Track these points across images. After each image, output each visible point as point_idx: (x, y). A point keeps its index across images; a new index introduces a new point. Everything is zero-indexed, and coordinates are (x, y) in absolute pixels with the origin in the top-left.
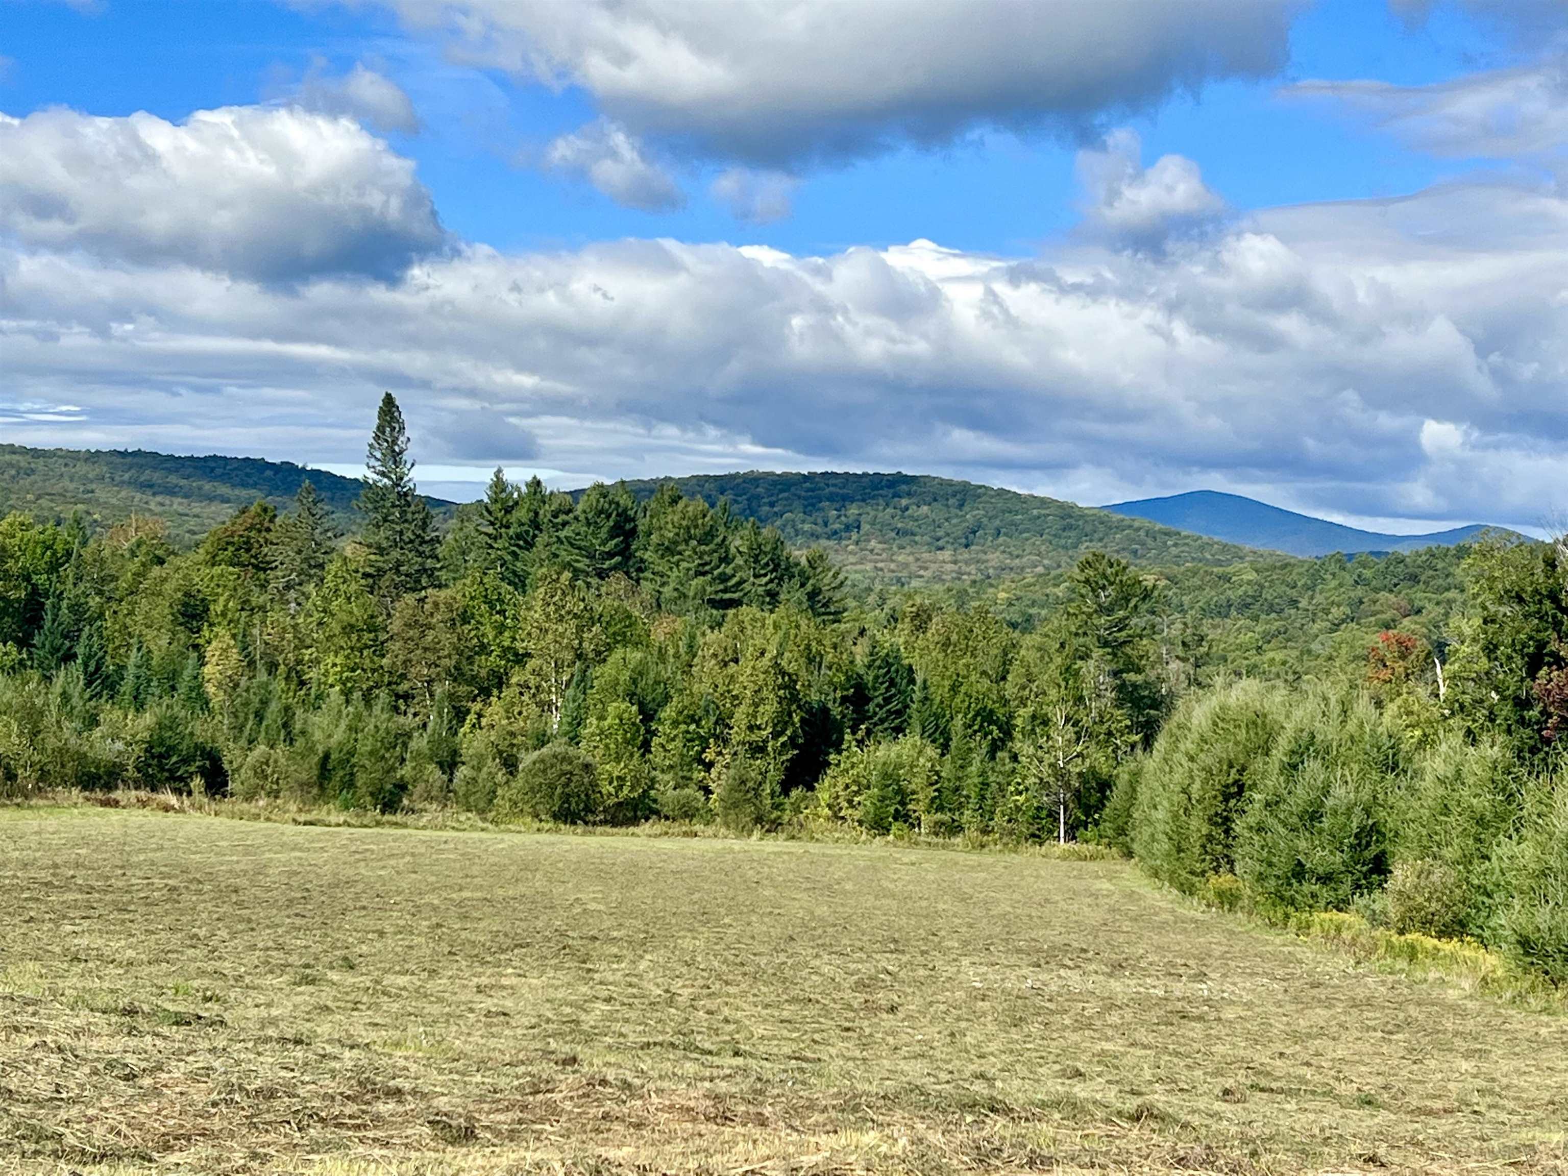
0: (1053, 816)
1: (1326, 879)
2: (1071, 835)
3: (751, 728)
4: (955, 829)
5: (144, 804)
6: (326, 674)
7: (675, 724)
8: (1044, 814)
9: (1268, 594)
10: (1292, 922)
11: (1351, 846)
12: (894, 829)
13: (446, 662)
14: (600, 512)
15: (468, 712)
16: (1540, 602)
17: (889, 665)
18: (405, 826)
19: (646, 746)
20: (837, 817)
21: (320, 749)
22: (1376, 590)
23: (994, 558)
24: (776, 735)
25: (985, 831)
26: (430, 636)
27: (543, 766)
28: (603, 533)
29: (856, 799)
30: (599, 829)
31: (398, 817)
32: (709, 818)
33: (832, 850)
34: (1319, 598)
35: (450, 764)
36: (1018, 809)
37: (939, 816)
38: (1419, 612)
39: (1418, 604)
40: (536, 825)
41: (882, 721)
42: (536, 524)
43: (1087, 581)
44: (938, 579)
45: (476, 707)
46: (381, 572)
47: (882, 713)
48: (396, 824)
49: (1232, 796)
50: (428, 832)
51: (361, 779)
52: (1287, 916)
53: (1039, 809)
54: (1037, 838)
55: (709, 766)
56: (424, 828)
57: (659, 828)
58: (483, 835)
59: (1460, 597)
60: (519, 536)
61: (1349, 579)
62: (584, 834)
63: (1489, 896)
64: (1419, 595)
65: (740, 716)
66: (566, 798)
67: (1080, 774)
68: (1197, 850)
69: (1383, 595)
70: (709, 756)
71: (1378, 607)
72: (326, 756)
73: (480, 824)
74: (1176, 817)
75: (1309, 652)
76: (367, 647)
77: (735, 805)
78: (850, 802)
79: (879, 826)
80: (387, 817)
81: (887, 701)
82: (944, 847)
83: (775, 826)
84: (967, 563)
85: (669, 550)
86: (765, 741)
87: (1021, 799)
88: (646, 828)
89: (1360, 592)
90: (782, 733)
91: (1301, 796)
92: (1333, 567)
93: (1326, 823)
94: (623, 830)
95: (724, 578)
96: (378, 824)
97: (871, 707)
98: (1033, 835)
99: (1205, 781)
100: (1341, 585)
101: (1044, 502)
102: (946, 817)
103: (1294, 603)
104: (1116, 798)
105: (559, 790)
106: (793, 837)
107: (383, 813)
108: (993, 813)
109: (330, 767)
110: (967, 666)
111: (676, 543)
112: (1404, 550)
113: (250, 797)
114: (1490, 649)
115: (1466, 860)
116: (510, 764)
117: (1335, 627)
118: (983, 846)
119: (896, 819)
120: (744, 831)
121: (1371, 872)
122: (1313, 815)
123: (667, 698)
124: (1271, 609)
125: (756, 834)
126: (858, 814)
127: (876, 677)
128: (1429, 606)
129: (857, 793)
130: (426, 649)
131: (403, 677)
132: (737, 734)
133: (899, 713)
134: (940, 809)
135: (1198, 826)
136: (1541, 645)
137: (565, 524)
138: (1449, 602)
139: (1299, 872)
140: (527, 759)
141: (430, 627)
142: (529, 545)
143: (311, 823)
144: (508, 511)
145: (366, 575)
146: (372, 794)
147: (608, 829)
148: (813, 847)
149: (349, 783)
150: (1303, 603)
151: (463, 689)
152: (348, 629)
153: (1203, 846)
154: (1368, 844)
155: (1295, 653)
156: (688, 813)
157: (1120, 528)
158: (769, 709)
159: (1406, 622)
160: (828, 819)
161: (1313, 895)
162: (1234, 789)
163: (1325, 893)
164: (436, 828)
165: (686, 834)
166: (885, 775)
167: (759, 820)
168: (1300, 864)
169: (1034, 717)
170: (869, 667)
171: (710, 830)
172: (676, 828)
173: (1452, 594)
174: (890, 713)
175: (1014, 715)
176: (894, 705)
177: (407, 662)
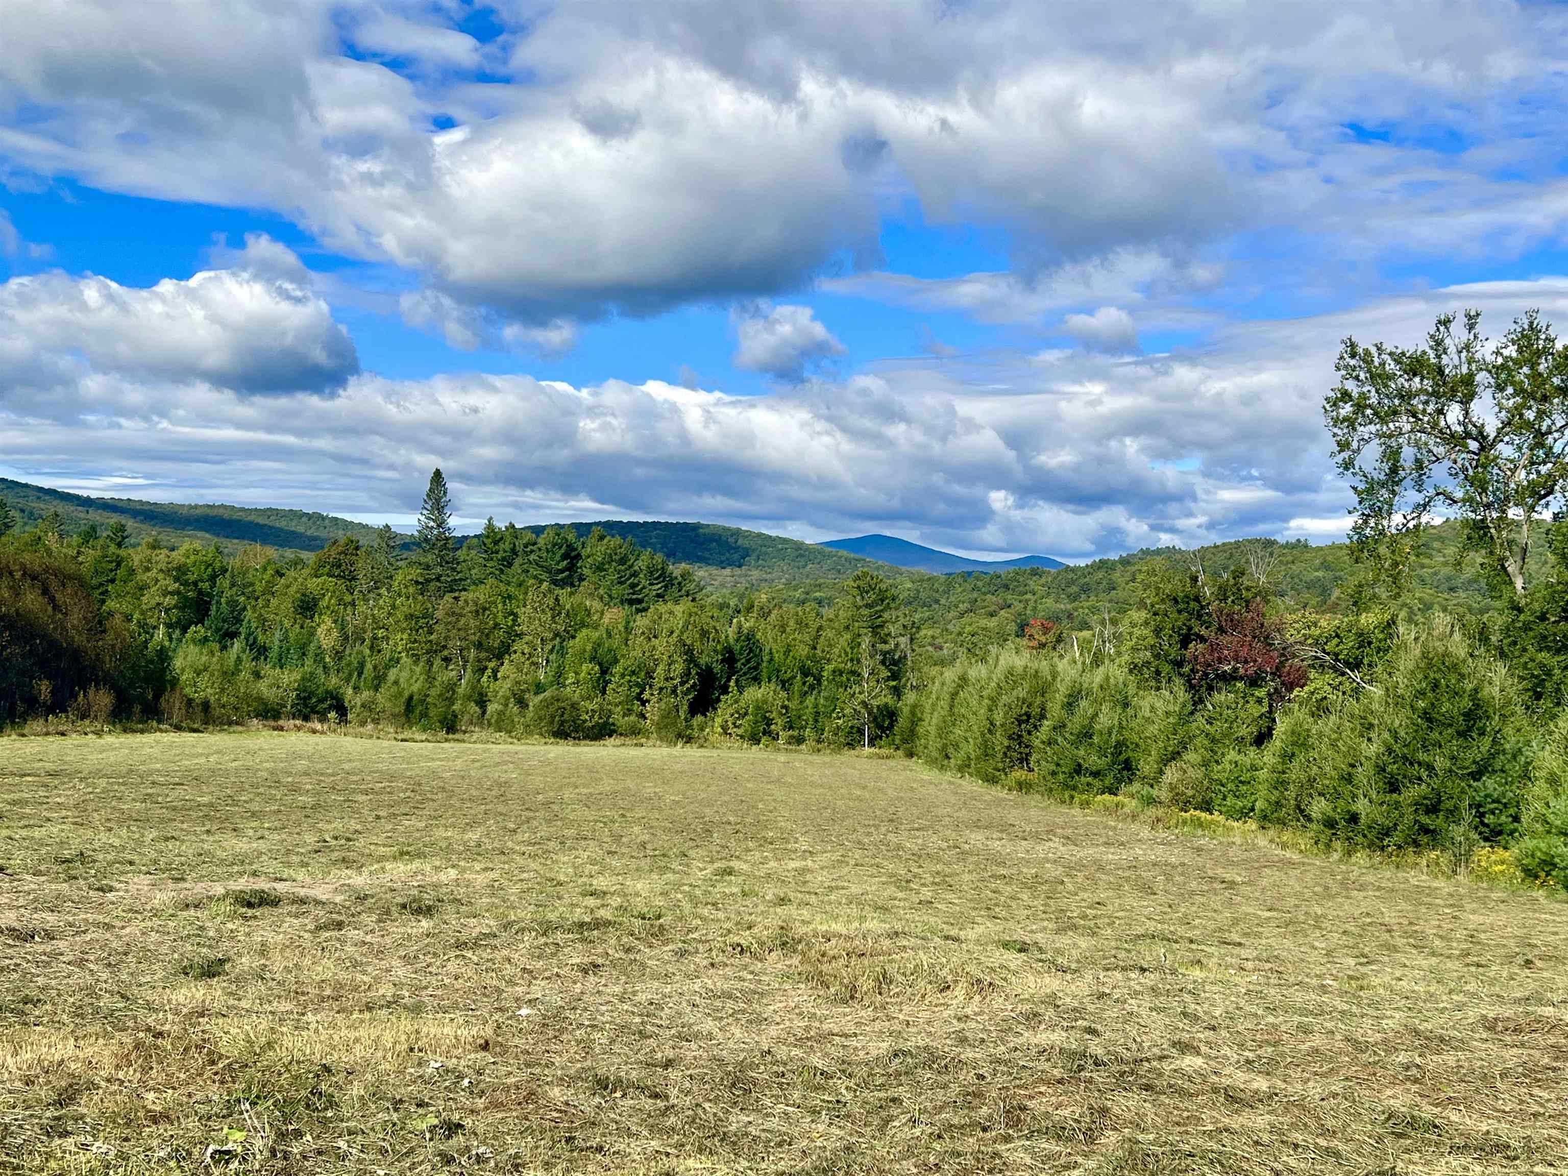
0: (861, 732)
1: (1096, 774)
2: (872, 743)
3: (667, 679)
4: (800, 740)
5: (299, 729)
6: (396, 645)
7: (623, 676)
8: (855, 730)
9: (922, 595)
10: (1076, 800)
11: (1112, 754)
12: (763, 741)
13: (472, 638)
14: (554, 545)
15: (486, 668)
17: (749, 640)
18: (463, 741)
19: (604, 692)
20: (725, 731)
21: (406, 694)
22: (985, 594)
24: (682, 683)
25: (819, 741)
26: (463, 621)
27: (547, 704)
28: (558, 558)
29: (738, 722)
30: (583, 742)
31: (457, 736)
32: (647, 734)
33: (724, 753)
34: (952, 599)
35: (482, 702)
36: (838, 728)
37: (791, 732)
38: (1009, 606)
39: (1009, 602)
40: (544, 740)
41: (745, 674)
42: (514, 552)
45: (492, 665)
46: (428, 581)
47: (745, 669)
48: (458, 740)
49: (1023, 722)
50: (478, 746)
51: (432, 712)
52: (1072, 797)
53: (852, 727)
54: (851, 745)
55: (644, 703)
56: (475, 742)
57: (618, 741)
58: (510, 747)
59: (1033, 598)
60: (504, 559)
61: (969, 587)
62: (573, 745)
63: (1223, 786)
64: (1010, 597)
65: (660, 670)
66: (562, 723)
67: (878, 707)
68: (1000, 755)
69: (989, 596)
70: (645, 696)
71: (986, 604)
72: (411, 698)
73: (510, 740)
74: (983, 735)
75: (947, 630)
76: (421, 627)
77: (666, 727)
78: (734, 724)
79: (755, 739)
80: (451, 736)
81: (748, 661)
82: (796, 751)
83: (689, 740)
85: (600, 568)
86: (676, 687)
87: (841, 722)
88: (610, 741)
89: (975, 595)
90: (687, 682)
91: (1076, 723)
92: (960, 580)
93: (1096, 739)
94: (597, 743)
95: (633, 586)
96: (447, 740)
97: (739, 665)
98: (848, 744)
99: (1006, 713)
100: (964, 591)
101: (785, 541)
102: (795, 733)
103: (937, 602)
104: (902, 722)
105: (557, 719)
106: (702, 746)
107: (448, 733)
108: (823, 730)
109: (414, 703)
110: (794, 639)
111: (603, 564)
112: (1002, 571)
113: (363, 724)
115: (1205, 764)
116: (522, 703)
117: (962, 615)
118: (819, 751)
119: (764, 734)
120: (672, 743)
121: (1123, 769)
122: (1086, 735)
123: (616, 661)
124: (924, 605)
125: (680, 745)
126: (740, 731)
127: (742, 647)
128: (1016, 603)
129: (738, 718)
130: (459, 630)
131: (445, 647)
132: (658, 682)
133: (755, 668)
134: (791, 728)
135: (1000, 741)
137: (532, 551)
138: (1027, 601)
139: (1078, 770)
140: (534, 701)
141: (461, 615)
142: (510, 565)
143: (405, 740)
144: (496, 543)
145: (417, 583)
146: (440, 721)
147: (588, 742)
148: (715, 753)
149: (424, 715)
150: (943, 601)
151: (483, 655)
152: (410, 617)
153: (1005, 753)
154: (1120, 753)
155: (939, 631)
156: (635, 732)
157: (830, 556)
158: (679, 668)
159: (1002, 612)
160: (720, 735)
161: (1088, 784)
162: (1025, 718)
163: (1097, 783)
164: (482, 742)
165: (636, 745)
166: (758, 708)
167: (679, 736)
168: (1079, 765)
169: (834, 671)
170: (737, 641)
171: (650, 743)
172: (628, 741)
173: (1029, 596)
174: (750, 668)
175: (822, 669)
176: (752, 664)
177: (447, 638)
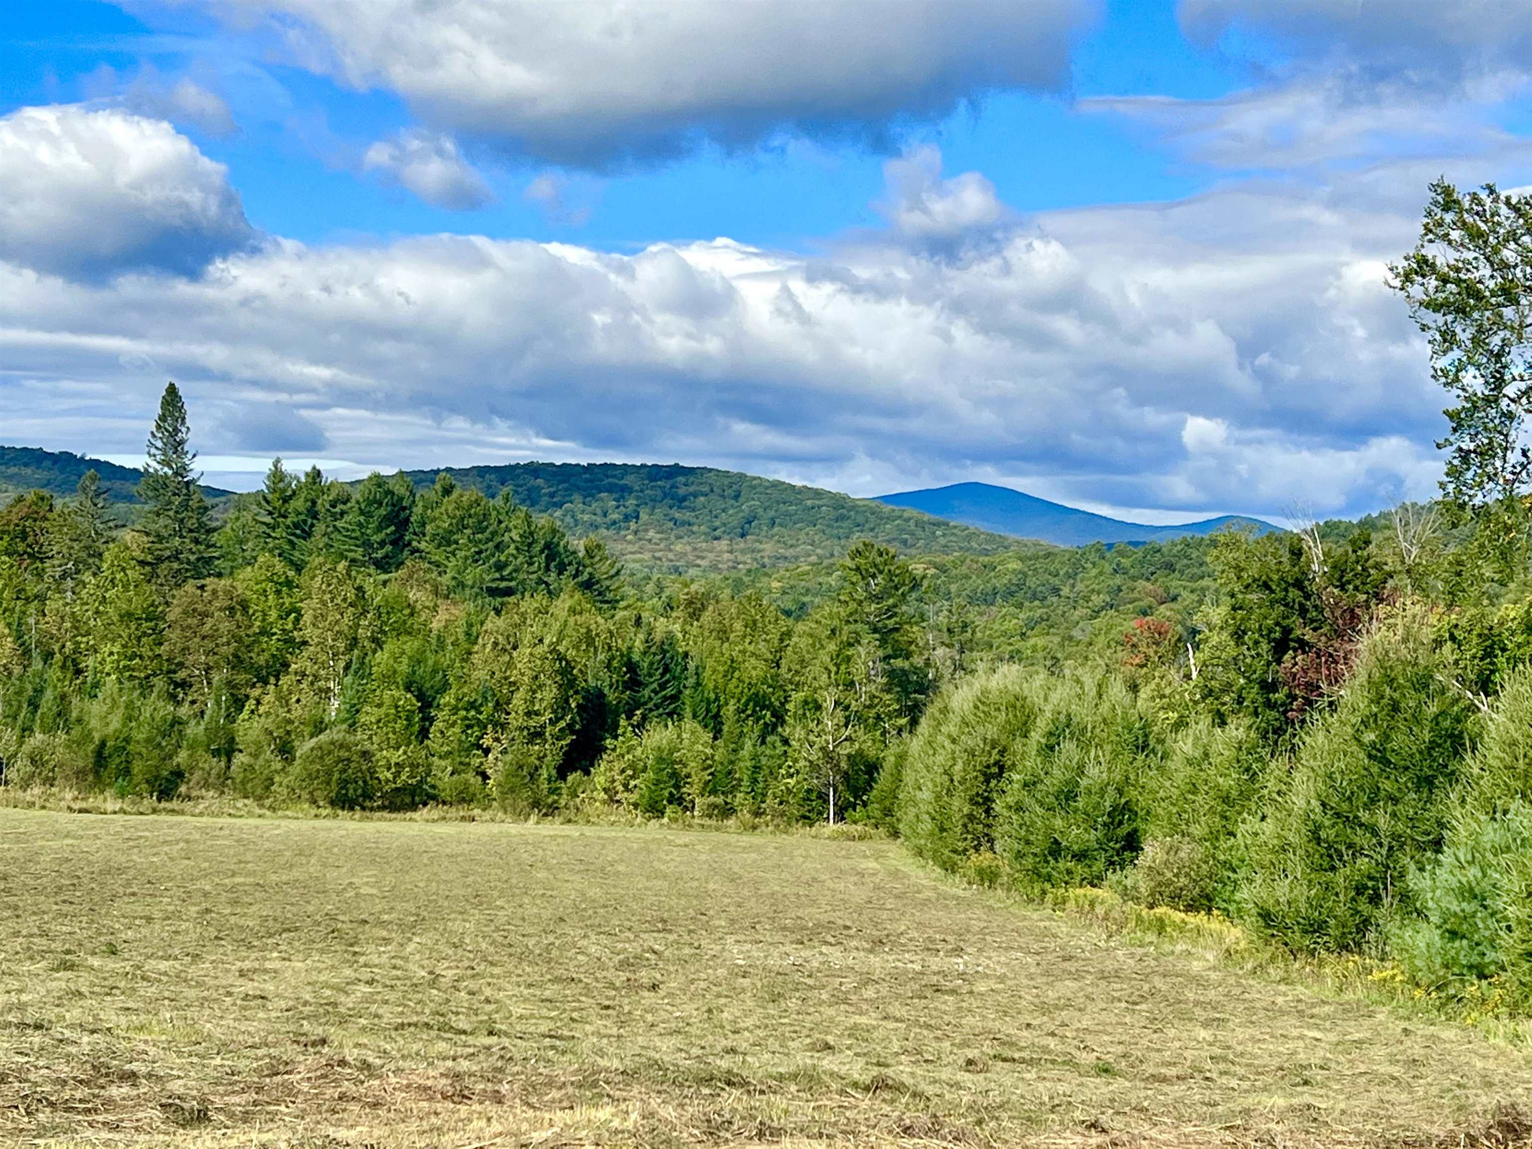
0: (823, 798)
1: (1081, 856)
2: (840, 816)
3: (529, 714)
4: (727, 811)
6: (102, 662)
7: (455, 710)
8: (814, 796)
9: (1032, 582)
10: (1049, 897)
11: (1105, 825)
12: (668, 811)
13: (224, 650)
15: (247, 697)
16: (1286, 590)
17: (664, 652)
18: (182, 813)
19: (424, 734)
20: (612, 800)
21: (97, 736)
22: (1134, 579)
23: (768, 548)
24: (554, 721)
25: (757, 814)
26: (209, 622)
27: (321, 752)
29: (632, 783)
30: (378, 814)
31: (175, 804)
32: (486, 802)
33: (607, 833)
34: (1080, 586)
35: (228, 750)
36: (789, 791)
37: (712, 799)
38: (1174, 599)
39: (1173, 592)
40: (314, 811)
41: (657, 707)
42: (313, 514)
43: (858, 569)
44: (714, 567)
45: (256, 692)
46: (160, 560)
47: (657, 699)
48: (173, 811)
49: (993, 776)
50: (204, 819)
51: (137, 767)
52: (1044, 892)
53: (809, 791)
54: (807, 819)
55: (487, 751)
56: (201, 814)
57: (436, 814)
58: (259, 821)
59: (1214, 585)
60: (296, 525)
61: (1108, 568)
62: (362, 819)
63: (1235, 872)
64: (1175, 583)
65: (518, 702)
66: (344, 783)
67: (849, 756)
68: (959, 829)
69: (1141, 584)
70: (487, 742)
71: (1136, 595)
72: (103, 744)
73: (258, 811)
74: (938, 797)
75: (1071, 638)
76: (144, 634)
77: (512, 790)
78: (626, 786)
79: (654, 810)
80: (163, 805)
81: (663, 686)
82: (717, 829)
83: (552, 810)
84: (743, 552)
85: (445, 540)
86: (544, 727)
87: (792, 782)
88: (424, 813)
89: (1118, 580)
90: (558, 720)
91: (1058, 775)
92: (1093, 557)
93: (1081, 803)
94: (400, 815)
95: (500, 567)
96: (154, 811)
97: (646, 692)
98: (804, 817)
99: (967, 763)
100: (1101, 573)
101: (818, 494)
102: (719, 800)
103: (1056, 591)
104: (883, 779)
105: (336, 776)
106: (569, 821)
107: (159, 800)
108: (764, 795)
109: (106, 753)
110: (744, 652)
111: (451, 533)
112: (1162, 541)
113: (25, 785)
114: (1238, 636)
115: (1213, 837)
116: (285, 750)
117: (1096, 613)
118: (754, 828)
119: (670, 802)
120: (521, 815)
121: (1124, 849)
122: (1068, 795)
123: (445, 687)
124: (1034, 597)
125: (533, 818)
126: (634, 797)
127: (651, 664)
128: (1185, 594)
129: (633, 777)
130: (204, 638)
131: (181, 665)
132: (515, 720)
133: (674, 698)
134: (714, 792)
135: (959, 805)
136: (1287, 631)
137: (342, 513)
138: (1203, 590)
139: (1055, 850)
140: (304, 747)
141: (205, 614)
142: (307, 535)
143: (87, 811)
144: (286, 500)
145: (142, 563)
146: (148, 782)
147: (386, 814)
148: (589, 831)
149: (126, 772)
150: (1065, 591)
151: (242, 677)
152: (127, 617)
153: (965, 826)
154: (1121, 823)
155: (1057, 639)
156: (465, 798)
157: (890, 519)
158: (549, 696)
159: (1162, 608)
160: (604, 802)
161: (1069, 872)
162: (995, 770)
163: (1080, 870)
164: (213, 815)
165: (463, 819)
166: (660, 760)
167: (536, 804)
168: (1056, 842)
169: (806, 702)
170: (645, 653)
171: (487, 815)
172: (453, 812)
173: (1206, 582)
174: (665, 698)
175: (787, 699)
176: (669, 692)
177: (185, 650)
